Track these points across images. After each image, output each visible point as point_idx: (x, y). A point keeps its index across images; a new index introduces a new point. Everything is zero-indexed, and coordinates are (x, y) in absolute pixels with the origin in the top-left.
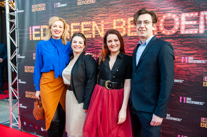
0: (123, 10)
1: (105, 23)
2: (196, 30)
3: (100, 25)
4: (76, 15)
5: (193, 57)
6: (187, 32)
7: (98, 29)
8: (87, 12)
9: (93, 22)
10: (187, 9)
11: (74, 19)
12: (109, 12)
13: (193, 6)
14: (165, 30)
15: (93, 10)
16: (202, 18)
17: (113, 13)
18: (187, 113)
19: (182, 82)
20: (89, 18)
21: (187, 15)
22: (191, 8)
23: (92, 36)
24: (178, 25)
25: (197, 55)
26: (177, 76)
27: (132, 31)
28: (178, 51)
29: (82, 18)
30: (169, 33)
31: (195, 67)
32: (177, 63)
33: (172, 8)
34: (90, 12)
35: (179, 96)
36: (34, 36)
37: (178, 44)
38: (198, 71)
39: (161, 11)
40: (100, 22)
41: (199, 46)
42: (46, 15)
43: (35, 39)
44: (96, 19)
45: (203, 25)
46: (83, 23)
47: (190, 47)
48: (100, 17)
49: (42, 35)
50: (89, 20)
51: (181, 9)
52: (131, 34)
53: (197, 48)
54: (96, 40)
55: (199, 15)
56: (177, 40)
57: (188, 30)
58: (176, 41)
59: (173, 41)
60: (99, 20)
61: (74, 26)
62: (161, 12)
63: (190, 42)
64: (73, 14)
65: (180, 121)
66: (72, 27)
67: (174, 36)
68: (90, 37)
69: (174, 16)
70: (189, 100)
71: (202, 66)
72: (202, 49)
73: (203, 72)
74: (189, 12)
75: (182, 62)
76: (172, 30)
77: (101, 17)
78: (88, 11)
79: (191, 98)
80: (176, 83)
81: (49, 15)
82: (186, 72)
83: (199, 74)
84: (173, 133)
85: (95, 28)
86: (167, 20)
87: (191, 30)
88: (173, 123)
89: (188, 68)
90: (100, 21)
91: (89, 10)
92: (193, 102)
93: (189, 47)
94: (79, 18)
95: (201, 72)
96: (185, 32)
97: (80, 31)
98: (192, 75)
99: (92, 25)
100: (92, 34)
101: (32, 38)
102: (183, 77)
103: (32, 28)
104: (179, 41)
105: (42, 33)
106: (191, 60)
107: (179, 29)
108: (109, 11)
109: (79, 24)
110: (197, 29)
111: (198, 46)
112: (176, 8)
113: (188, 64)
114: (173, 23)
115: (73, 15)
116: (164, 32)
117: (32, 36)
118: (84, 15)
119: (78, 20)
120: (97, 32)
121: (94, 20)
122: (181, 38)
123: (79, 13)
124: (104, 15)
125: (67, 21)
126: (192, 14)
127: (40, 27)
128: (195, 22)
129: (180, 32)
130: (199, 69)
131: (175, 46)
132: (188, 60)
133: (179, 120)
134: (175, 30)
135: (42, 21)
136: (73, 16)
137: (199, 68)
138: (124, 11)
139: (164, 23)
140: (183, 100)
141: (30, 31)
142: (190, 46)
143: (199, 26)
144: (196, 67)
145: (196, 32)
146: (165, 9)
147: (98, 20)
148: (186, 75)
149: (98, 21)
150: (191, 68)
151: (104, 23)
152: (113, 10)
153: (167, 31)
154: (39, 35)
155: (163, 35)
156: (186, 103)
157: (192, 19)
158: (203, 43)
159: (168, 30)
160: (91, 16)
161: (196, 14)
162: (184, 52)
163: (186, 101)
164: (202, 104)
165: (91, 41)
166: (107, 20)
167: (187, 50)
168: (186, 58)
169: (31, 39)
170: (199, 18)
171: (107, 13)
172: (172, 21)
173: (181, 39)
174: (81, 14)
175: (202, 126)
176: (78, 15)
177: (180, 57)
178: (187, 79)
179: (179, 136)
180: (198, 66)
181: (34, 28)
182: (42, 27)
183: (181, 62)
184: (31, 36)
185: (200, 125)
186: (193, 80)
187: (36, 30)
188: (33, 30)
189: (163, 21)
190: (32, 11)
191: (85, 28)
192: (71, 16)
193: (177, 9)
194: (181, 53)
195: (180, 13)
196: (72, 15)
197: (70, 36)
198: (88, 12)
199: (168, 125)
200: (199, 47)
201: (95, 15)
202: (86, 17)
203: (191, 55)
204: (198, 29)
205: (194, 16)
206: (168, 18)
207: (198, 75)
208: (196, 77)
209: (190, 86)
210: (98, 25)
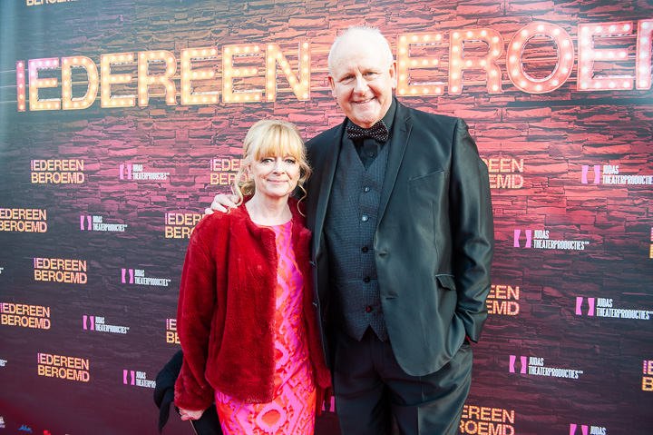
0: (381, 8)
1: (313, 51)
2: (626, 80)
3: (297, 59)
4: (204, 19)
5: (617, 167)
6: (598, 85)
7: (288, 71)
8: (247, 11)
9: (271, 47)
10: (598, 9)
11: (193, 36)
12: (331, 14)
13: (617, 3)
14: (527, 77)
15: (269, 6)
16: (644, 40)
17: (345, 16)
18: (598, 351)
19: (583, 248)
20: (256, 31)
21: (598, 29)
22: (611, 8)
23: (264, 94)
24: (570, 62)
25: (631, 158)
26: (567, 230)
27: (412, 81)
28: (571, 147)
29: (225, 32)
30: (539, 89)
31: (624, 199)
32: (568, 185)
33: (550, 5)
34: (258, 12)
35: (573, 294)
36: (34, 95)
37: (570, 122)
38: (635, 209)
39: (513, 14)
40: (295, 46)
41: (638, 130)
42: (83, 20)
43: (37, 105)
44: (279, 35)
45: (647, 64)
46: (229, 51)
47: (608, 134)
48: (294, 28)
49: (67, 93)
50: (251, 40)
51: (578, 10)
52: (409, 89)
53: (630, 137)
54: (280, 112)
55: (634, 31)
56: (565, 111)
57: (600, 77)
58: (564, 114)
59: (555, 114)
60: (292, 38)
61: (193, 61)
62: (512, 19)
63: (607, 118)
64: (189, 16)
65: (577, 377)
66: (186, 64)
67: (557, 98)
68: (257, 98)
69: (556, 32)
70: (604, 307)
71: (645, 195)
72: (646, 139)
73: (648, 213)
74: (604, 21)
75: (584, 181)
76: (550, 77)
77: (298, 29)
78: (250, 7)
79: (611, 300)
80: (563, 253)
81: (96, 19)
82: (595, 214)
83: (635, 219)
84: (553, 419)
85: (278, 67)
86: (534, 46)
87: (610, 77)
88: (553, 388)
89: (603, 201)
90: (294, 42)
91: (253, 4)
92: (617, 313)
93: (605, 134)
94: (213, 32)
95: (643, 214)
96: (593, 83)
97: (217, 79)
98: (614, 222)
99: (264, 58)
100: (263, 87)
101: (27, 105)
102: (586, 232)
103: (26, 66)
104: (572, 114)
105: (67, 84)
106: (610, 174)
107: (574, 74)
108: (331, 10)
109: (214, 52)
110: (629, 77)
111: (632, 129)
112: (562, 7)
113: (602, 187)
114: (552, 54)
115: (190, 20)
116: (522, 85)
117: (27, 97)
118: (232, 19)
119: (210, 39)
120: (282, 80)
121: (275, 40)
122: (577, 105)
123: (216, 12)
124: (311, 22)
125: (168, 40)
126: (613, 28)
127: (60, 62)
128: (622, 55)
129: (575, 83)
130: (635, 205)
131: (560, 129)
132: (601, 175)
133: (573, 374)
134: (561, 79)
135: (69, 42)
136: (189, 24)
137: (637, 199)
138: (385, 9)
139: (525, 54)
140: (585, 307)
141: (21, 75)
142: (609, 129)
143: (634, 65)
144: (628, 198)
145: (627, 85)
146: (526, 7)
147: (288, 39)
148: (595, 224)
149: (290, 42)
150: (611, 202)
151: (309, 50)
152: (346, 8)
153: (533, 80)
154: (55, 93)
155: (521, 93)
156: (596, 318)
157: (614, 43)
158: (648, 119)
159: (537, 76)
160: (263, 25)
161: (627, 27)
162: (589, 150)
163: (595, 311)
164: (648, 318)
165: (258, 113)
166: (321, 41)
167: (599, 142)
168: (597, 168)
169: (22, 107)
170: (635, 40)
171: (324, 14)
172: (551, 48)
173: (578, 108)
174: (224, 17)
175: (648, 389)
176: (209, 18)
177: (576, 167)
178: (599, 238)
179: (573, 427)
180: (632, 194)
181: (35, 64)
182: (65, 61)
183: (580, 184)
184: (21, 97)
185: (641, 384)
186: (617, 241)
187: (43, 74)
188: (33, 74)
189: (521, 49)
190: (28, 4)
191: (237, 65)
192: (181, 22)
193: (564, 10)
194: (579, 152)
195: (575, 24)
196: (186, 19)
197: (178, 94)
198: (251, 13)
199: (537, 396)
200: (635, 132)
201: (278, 23)
202: (244, 28)
203: (612, 159)
204: (634, 74)
205: (620, 35)
206: (538, 39)
207: (635, 224)
208: (628, 229)
209: (608, 258)
210: (288, 58)
